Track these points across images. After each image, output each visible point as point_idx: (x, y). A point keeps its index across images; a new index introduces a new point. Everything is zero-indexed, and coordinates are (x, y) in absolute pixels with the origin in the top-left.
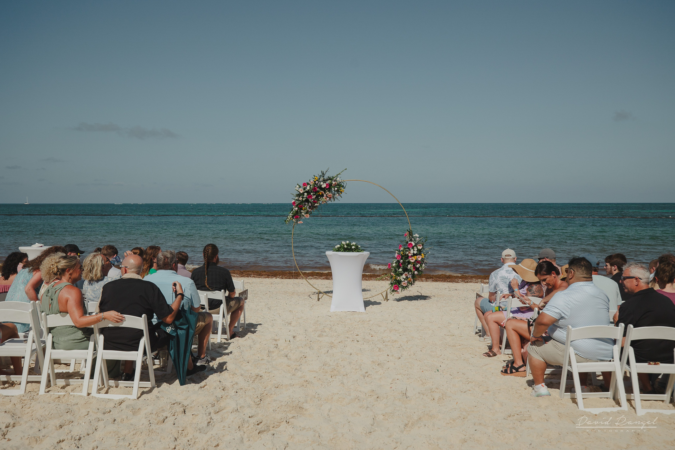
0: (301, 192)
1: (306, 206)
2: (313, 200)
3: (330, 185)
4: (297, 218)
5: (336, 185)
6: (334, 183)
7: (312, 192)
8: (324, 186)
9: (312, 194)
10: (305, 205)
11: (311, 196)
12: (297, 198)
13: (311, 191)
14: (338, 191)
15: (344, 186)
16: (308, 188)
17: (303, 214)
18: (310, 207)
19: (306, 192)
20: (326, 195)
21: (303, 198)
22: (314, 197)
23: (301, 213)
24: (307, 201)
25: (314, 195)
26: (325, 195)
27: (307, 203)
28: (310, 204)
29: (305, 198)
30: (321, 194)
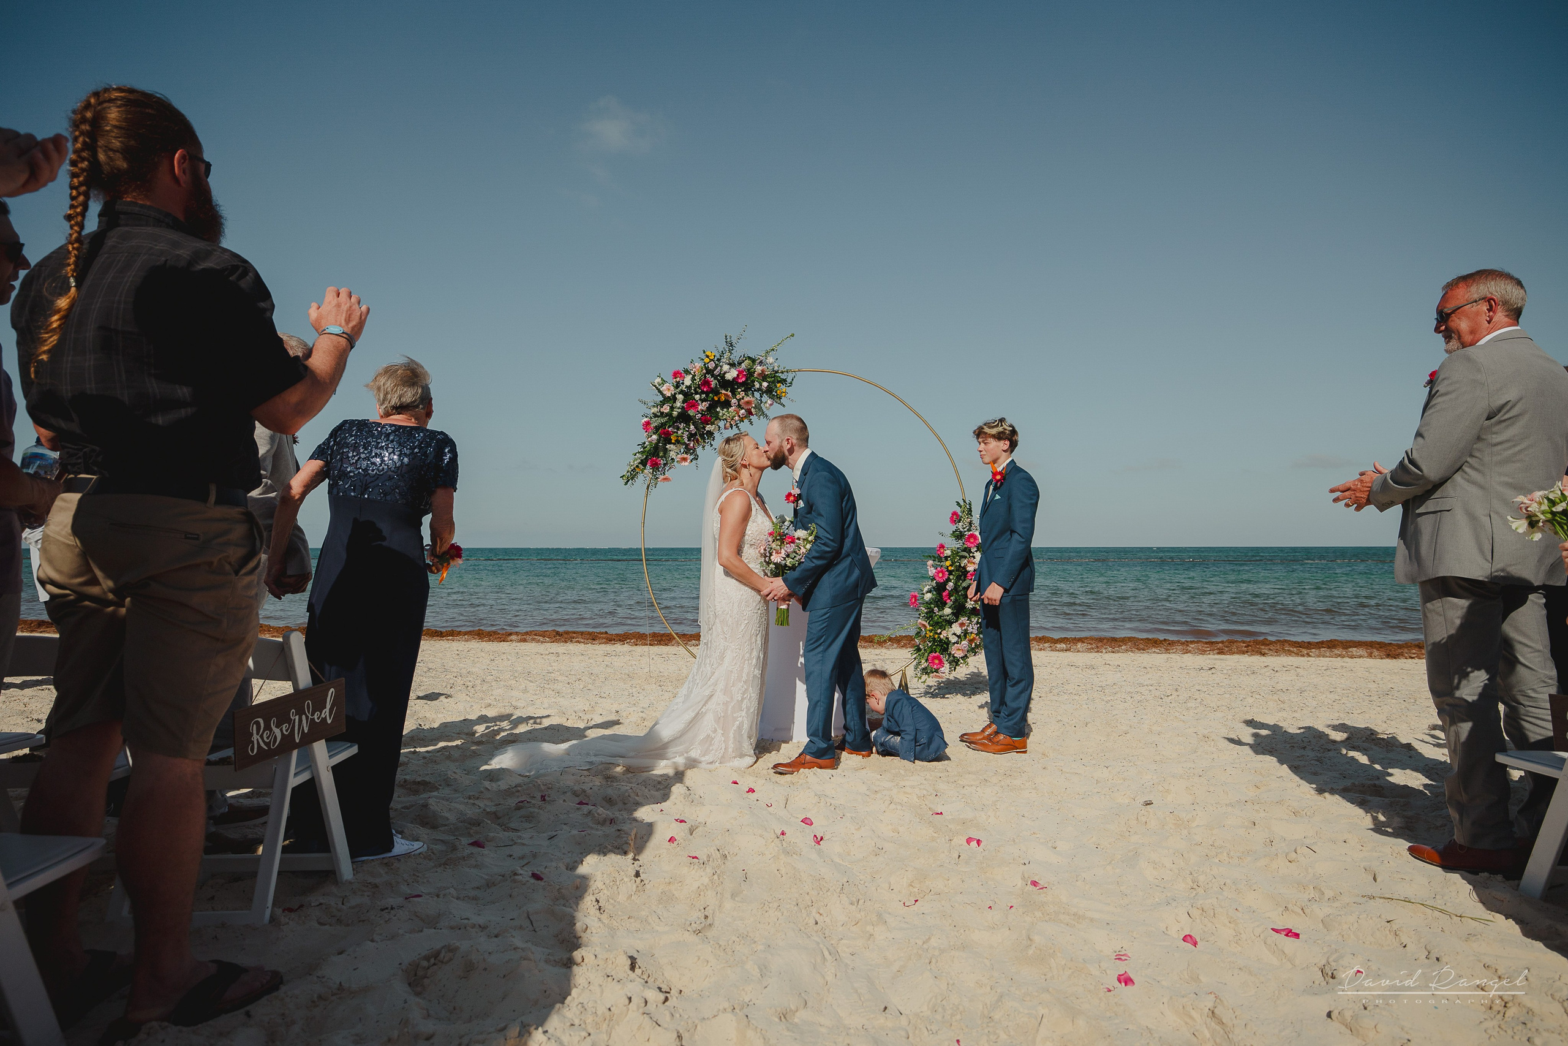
0: (668, 394)
1: (679, 432)
2: (700, 415)
3: (750, 373)
4: (655, 466)
5: (763, 377)
6: (759, 369)
7: (696, 393)
8: (731, 375)
9: (697, 397)
10: (678, 428)
11: (694, 405)
12: (655, 410)
13: (695, 390)
14: (769, 391)
15: (789, 380)
16: (688, 381)
17: (672, 454)
18: (691, 436)
19: (681, 392)
20: (739, 400)
21: (672, 408)
22: (702, 407)
23: (666, 451)
24: (684, 417)
25: (703, 401)
26: (734, 401)
27: (682, 426)
28: (692, 427)
29: (679, 408)
30: (723, 398)
